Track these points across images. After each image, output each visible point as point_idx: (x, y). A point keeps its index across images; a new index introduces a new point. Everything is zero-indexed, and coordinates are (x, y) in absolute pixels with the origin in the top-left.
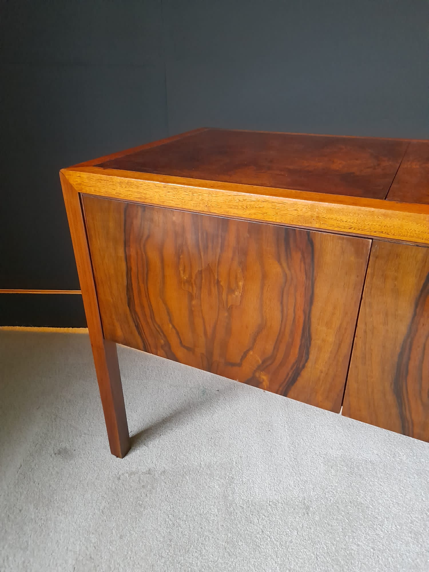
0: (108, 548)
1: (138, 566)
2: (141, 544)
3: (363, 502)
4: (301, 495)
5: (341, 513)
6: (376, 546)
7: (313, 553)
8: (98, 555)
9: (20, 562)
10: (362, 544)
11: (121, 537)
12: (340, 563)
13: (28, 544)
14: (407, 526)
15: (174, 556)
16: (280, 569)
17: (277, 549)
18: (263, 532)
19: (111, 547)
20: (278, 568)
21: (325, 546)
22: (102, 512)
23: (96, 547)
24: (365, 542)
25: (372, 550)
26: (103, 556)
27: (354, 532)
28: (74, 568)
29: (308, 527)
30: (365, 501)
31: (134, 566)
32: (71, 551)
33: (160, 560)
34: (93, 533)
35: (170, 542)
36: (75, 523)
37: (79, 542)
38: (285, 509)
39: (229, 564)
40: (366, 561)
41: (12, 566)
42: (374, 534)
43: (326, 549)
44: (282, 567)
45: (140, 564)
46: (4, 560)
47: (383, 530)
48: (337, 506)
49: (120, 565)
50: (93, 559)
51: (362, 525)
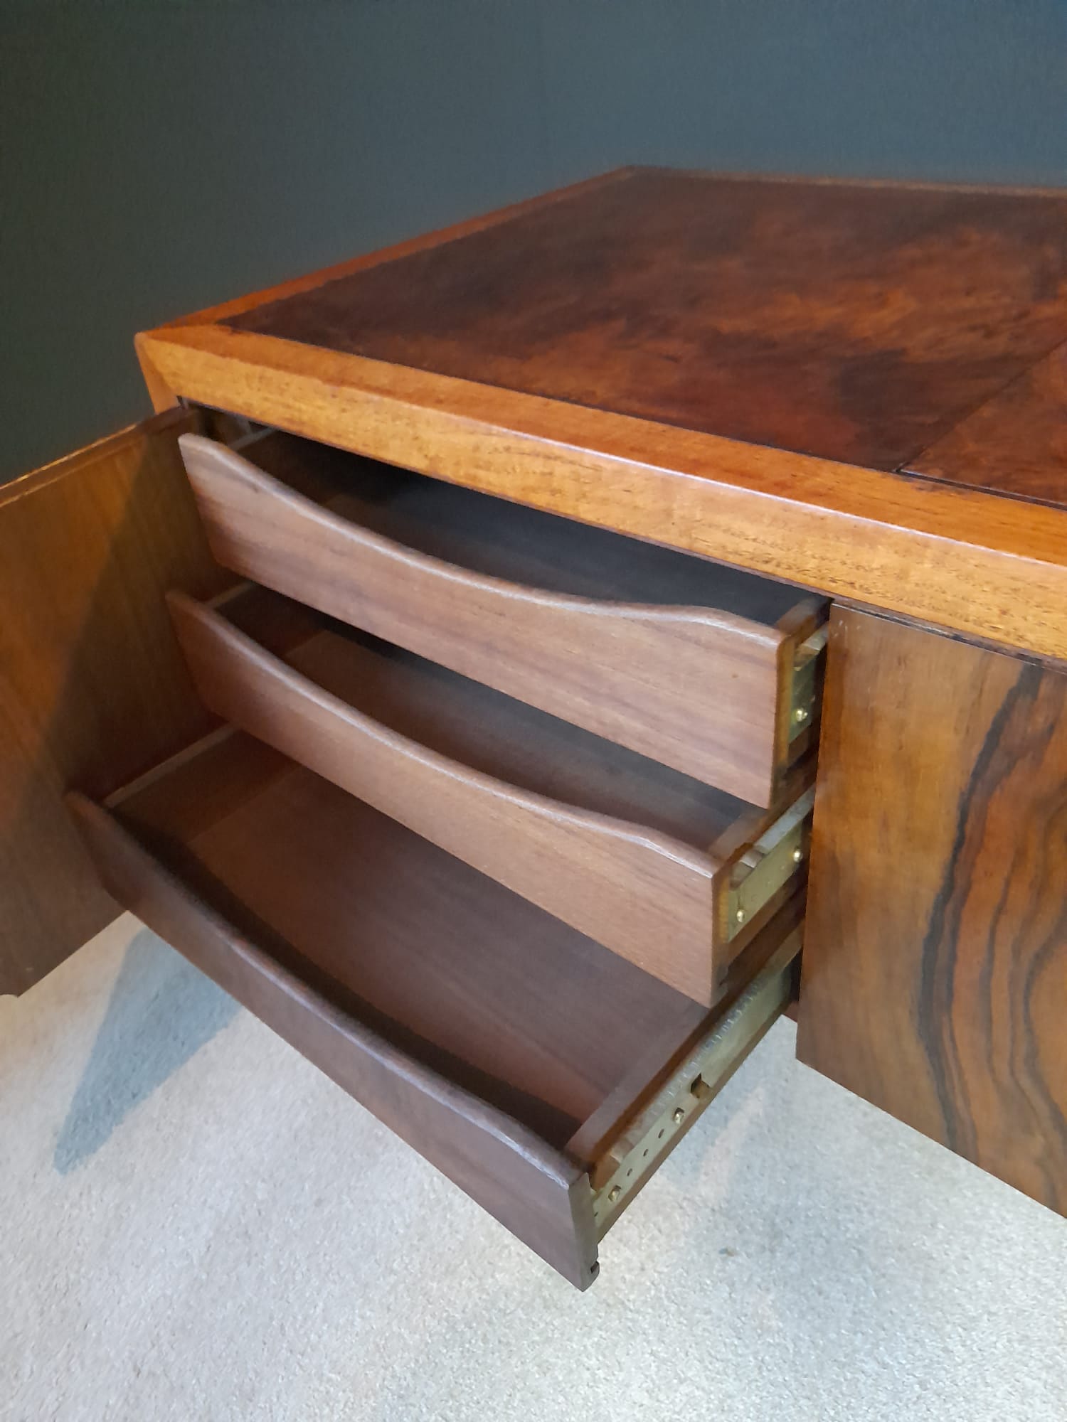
0: (286, 1220)
1: (336, 1277)
2: (355, 1229)
3: (934, 1256)
4: (772, 1200)
5: (865, 1272)
6: (932, 1381)
7: (755, 1354)
8: (262, 1231)
9: (112, 1205)
10: (896, 1365)
11: (319, 1203)
12: (819, 1396)
13: (133, 1171)
14: (1042, 1350)
15: (419, 1275)
16: (659, 1370)
17: (667, 1320)
18: (643, 1269)
19: (291, 1220)
20: (653, 1368)
21: (793, 1346)
22: (296, 1137)
23: (263, 1213)
24: (904, 1362)
25: (917, 1387)
26: (271, 1236)
27: (884, 1329)
28: (209, 1247)
29: (762, 1286)
30: (942, 1253)
31: (327, 1274)
32: (211, 1208)
33: (384, 1277)
34: (263, 1181)
35: (419, 1240)
36: (235, 1148)
37: (232, 1193)
38: (716, 1227)
39: (538, 1325)
40: (891, 1412)
41: (94, 1209)
42: (937, 1347)
43: (791, 1351)
44: (665, 1367)
45: (342, 1275)
46: (81, 1194)
47: (969, 1342)
48: (860, 1252)
49: (299, 1265)
50: (250, 1238)
51: (910, 1314)
